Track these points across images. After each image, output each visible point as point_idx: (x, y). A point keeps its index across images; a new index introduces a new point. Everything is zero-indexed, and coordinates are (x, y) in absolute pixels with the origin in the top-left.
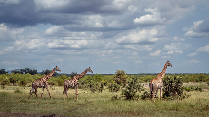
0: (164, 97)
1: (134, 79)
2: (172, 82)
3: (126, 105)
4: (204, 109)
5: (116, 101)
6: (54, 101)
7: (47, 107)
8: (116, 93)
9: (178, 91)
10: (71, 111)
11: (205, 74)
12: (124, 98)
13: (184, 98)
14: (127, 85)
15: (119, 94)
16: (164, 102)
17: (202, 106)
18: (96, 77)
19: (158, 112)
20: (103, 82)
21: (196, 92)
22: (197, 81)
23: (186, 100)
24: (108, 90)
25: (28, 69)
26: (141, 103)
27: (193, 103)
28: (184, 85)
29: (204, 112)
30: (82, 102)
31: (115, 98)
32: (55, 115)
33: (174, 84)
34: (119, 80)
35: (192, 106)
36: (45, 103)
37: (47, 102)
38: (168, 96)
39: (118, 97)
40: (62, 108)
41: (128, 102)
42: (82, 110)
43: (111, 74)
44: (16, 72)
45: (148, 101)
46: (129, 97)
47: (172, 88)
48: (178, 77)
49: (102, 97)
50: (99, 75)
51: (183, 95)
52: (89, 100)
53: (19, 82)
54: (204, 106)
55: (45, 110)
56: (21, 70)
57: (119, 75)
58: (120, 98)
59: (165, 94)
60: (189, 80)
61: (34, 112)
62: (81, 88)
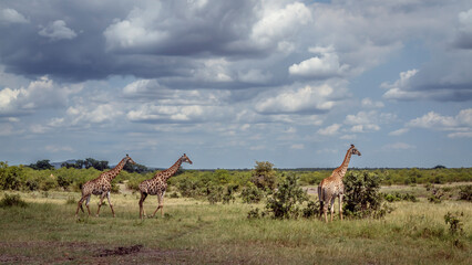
0: (345, 213)
1: (288, 178)
2: (360, 184)
3: (275, 227)
4: (419, 235)
5: (257, 221)
6: (139, 221)
7: (127, 231)
8: (255, 206)
9: (371, 201)
10: (171, 239)
11: (421, 169)
12: (272, 214)
13: (382, 214)
14: (277, 190)
15: (261, 206)
16: (346, 222)
17: (415, 229)
18: (219, 174)
19: (334, 240)
20: (231, 184)
21: (405, 202)
22: (407, 183)
23: (386, 218)
24: (241, 200)
25: (92, 161)
26: (301, 224)
27: (399, 225)
28: (383, 189)
29: (421, 240)
30: (192, 221)
31: (254, 214)
32: (141, 246)
33: (364, 189)
34: (261, 180)
35: (398, 230)
36: (124, 224)
37: (126, 221)
38: (352, 210)
39: (260, 212)
40: (155, 233)
41: (278, 222)
42: (192, 237)
43: (246, 170)
44: (68, 166)
45: (316, 220)
46: (280, 212)
47: (361, 197)
48: (371, 174)
49: (230, 212)
50: (224, 172)
51: (382, 208)
52: (206, 219)
53: (75, 183)
54: (420, 230)
55: (123, 236)
56: (78, 162)
57: (261, 170)
58: (263, 215)
59: (347, 207)
60: (391, 180)
61: (102, 241)
62: (189, 196)
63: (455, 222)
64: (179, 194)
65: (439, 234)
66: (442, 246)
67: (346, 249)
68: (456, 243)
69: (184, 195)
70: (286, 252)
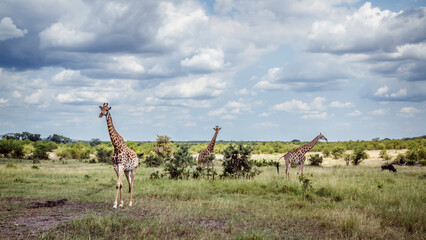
0: (225, 175)
1: (182, 148)
2: (236, 152)
3: (172, 185)
4: (280, 191)
5: (157, 180)
6: (64, 181)
7: (55, 189)
8: (155, 169)
9: (244, 165)
10: (89, 195)
11: (282, 142)
12: (168, 175)
13: (253, 175)
14: (172, 157)
15: (161, 170)
17: (277, 186)
19: (215, 196)
21: (270, 167)
22: (271, 153)
23: (256, 178)
24: (145, 165)
25: (27, 134)
26: (191, 182)
27: (265, 183)
28: (253, 157)
29: (281, 195)
30: (107, 181)
31: (155, 176)
32: (66, 200)
33: (239, 156)
34: (161, 150)
35: (264, 187)
36: (52, 183)
37: (54, 181)
38: (231, 172)
39: (159, 174)
40: (77, 190)
41: (173, 182)
42: (106, 194)
43: (149, 142)
44: (8, 138)
45: (203, 180)
46: (175, 174)
47: (238, 163)
48: (245, 146)
50: (132, 143)
51: (252, 171)
53: (13, 152)
54: (281, 187)
55: (52, 193)
56: (17, 135)
57: (161, 143)
58: (162, 176)
59: (226, 170)
60: (260, 151)
61: (35, 197)
62: (105, 161)
63: (307, 181)
64: (96, 160)
65: (293, 190)
66: (296, 200)
67: (224, 203)
68: (307, 196)
69: (100, 161)
70: (180, 204)
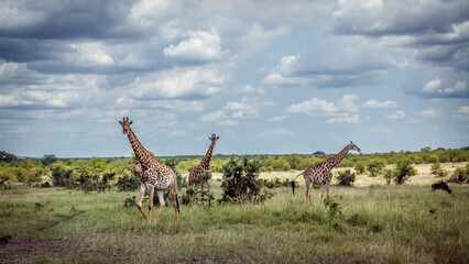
0: (225, 199)
2: (240, 169)
4: (299, 220)
6: (8, 211)
8: (132, 194)
9: (250, 186)
10: (41, 229)
13: (263, 198)
16: (228, 208)
17: (295, 213)
18: (94, 163)
20: (108, 171)
21: (285, 188)
22: (286, 170)
23: (266, 203)
24: (117, 188)
27: (279, 209)
28: (263, 175)
29: (301, 224)
30: (66, 210)
31: (132, 202)
32: (10, 237)
33: (244, 174)
35: (278, 215)
38: (233, 195)
40: (24, 224)
42: (66, 228)
43: (122, 158)
45: (195, 207)
47: (242, 182)
48: (251, 161)
49: (106, 201)
50: (100, 160)
51: (262, 193)
52: (81, 208)
54: (300, 214)
59: (226, 193)
60: (271, 167)
62: (63, 185)
63: (335, 205)
64: (51, 183)
65: (317, 218)
66: (321, 231)
67: (225, 237)
68: (336, 226)
69: (57, 184)
70: (166, 240)
